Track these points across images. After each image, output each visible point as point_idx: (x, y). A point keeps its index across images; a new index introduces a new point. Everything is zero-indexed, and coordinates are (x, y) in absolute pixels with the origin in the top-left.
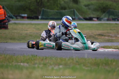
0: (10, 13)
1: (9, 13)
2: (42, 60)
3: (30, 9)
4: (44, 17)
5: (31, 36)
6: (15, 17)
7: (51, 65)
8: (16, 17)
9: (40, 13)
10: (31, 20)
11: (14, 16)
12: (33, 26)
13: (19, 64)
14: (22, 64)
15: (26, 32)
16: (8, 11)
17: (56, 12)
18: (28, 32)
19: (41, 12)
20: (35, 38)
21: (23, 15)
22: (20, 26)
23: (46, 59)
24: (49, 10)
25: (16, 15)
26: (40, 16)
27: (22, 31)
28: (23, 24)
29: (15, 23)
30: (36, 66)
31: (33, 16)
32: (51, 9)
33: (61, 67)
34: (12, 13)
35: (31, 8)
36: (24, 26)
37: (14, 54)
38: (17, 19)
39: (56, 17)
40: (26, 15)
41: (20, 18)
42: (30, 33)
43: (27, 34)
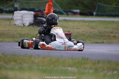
0: (60, 8)
1: (58, 8)
2: (94, 64)
3: (83, 4)
4: (99, 13)
5: (83, 35)
6: (65, 13)
7: (104, 70)
8: (67, 12)
9: (95, 9)
10: (84, 16)
11: (64, 11)
12: (87, 24)
13: (66, 68)
14: (69, 68)
15: (78, 30)
16: (57, 5)
17: (114, 7)
18: (80, 31)
19: (96, 7)
20: (88, 38)
21: (75, 11)
22: (71, 24)
23: (99, 62)
24: (105, 5)
25: (66, 10)
26: (94, 12)
27: (73, 29)
28: (75, 21)
29: (65, 20)
30: (87, 71)
31: (86, 12)
32: (108, 4)
33: (115, 72)
34: (61, 8)
35: (85, 2)
36: (76, 23)
37: (62, 56)
38: (67, 15)
39: (114, 14)
40: (78, 11)
41: (72, 15)
42: (82, 31)
43: (78, 33)
